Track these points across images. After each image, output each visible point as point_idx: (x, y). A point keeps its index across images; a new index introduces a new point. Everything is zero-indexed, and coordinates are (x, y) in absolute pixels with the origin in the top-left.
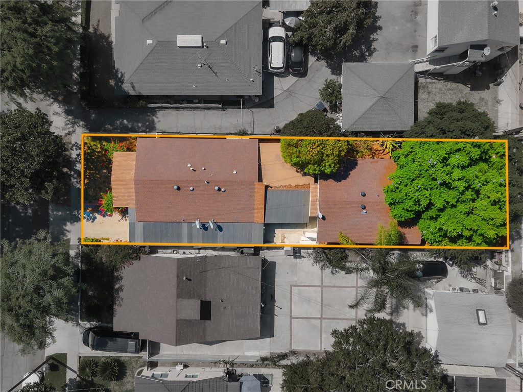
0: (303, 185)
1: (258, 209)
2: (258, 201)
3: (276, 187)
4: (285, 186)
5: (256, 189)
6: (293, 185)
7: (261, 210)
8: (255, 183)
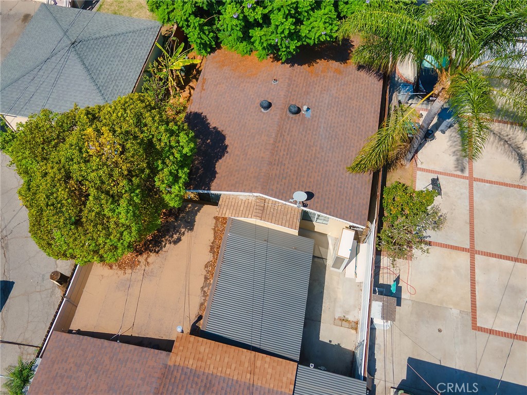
0: (215, 232)
1: (252, 372)
2: (229, 366)
3: (202, 304)
4: (206, 278)
5: (191, 363)
6: (209, 257)
7: (258, 363)
8: (171, 363)
